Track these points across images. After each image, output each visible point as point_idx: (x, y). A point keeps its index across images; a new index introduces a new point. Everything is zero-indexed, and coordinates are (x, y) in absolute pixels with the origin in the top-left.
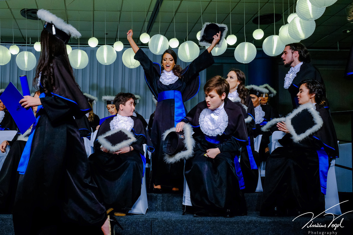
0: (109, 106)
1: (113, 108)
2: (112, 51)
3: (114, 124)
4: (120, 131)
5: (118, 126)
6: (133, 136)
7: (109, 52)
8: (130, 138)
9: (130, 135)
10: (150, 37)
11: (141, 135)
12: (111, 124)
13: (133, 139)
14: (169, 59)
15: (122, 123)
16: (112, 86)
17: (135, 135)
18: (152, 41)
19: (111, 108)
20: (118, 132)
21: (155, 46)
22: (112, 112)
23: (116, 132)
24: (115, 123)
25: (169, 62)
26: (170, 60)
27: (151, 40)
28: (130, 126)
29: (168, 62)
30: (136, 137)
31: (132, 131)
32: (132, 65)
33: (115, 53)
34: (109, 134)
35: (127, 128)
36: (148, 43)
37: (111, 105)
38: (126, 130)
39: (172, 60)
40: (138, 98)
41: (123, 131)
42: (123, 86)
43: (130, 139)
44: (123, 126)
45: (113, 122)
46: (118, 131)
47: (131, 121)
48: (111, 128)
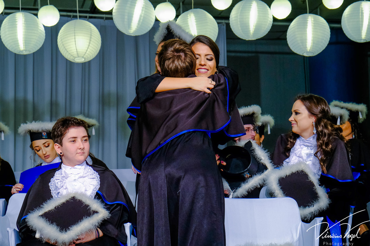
0: (39, 143)
1: (48, 146)
2: (36, 24)
3: (59, 185)
4: (73, 198)
5: (66, 188)
6: (102, 206)
7: (30, 27)
8: (97, 212)
9: (96, 205)
11: (118, 205)
12: (52, 185)
13: (103, 213)
14: (206, 55)
15: (75, 180)
16: (30, 97)
17: (106, 205)
19: (42, 147)
20: (67, 201)
21: (126, 17)
22: (47, 155)
23: (63, 200)
24: (59, 183)
25: (205, 62)
26: (207, 59)
27: (118, 6)
28: (92, 187)
29: (203, 63)
30: (108, 207)
31: (98, 196)
32: (79, 57)
33: (43, 29)
34: (49, 206)
35: (86, 190)
37: (43, 141)
38: (84, 195)
39: (211, 60)
40: (93, 125)
41: (78, 197)
42: (54, 99)
43: (96, 214)
44: (76, 188)
45: (56, 181)
46: (68, 198)
47: (93, 177)
48: (53, 193)
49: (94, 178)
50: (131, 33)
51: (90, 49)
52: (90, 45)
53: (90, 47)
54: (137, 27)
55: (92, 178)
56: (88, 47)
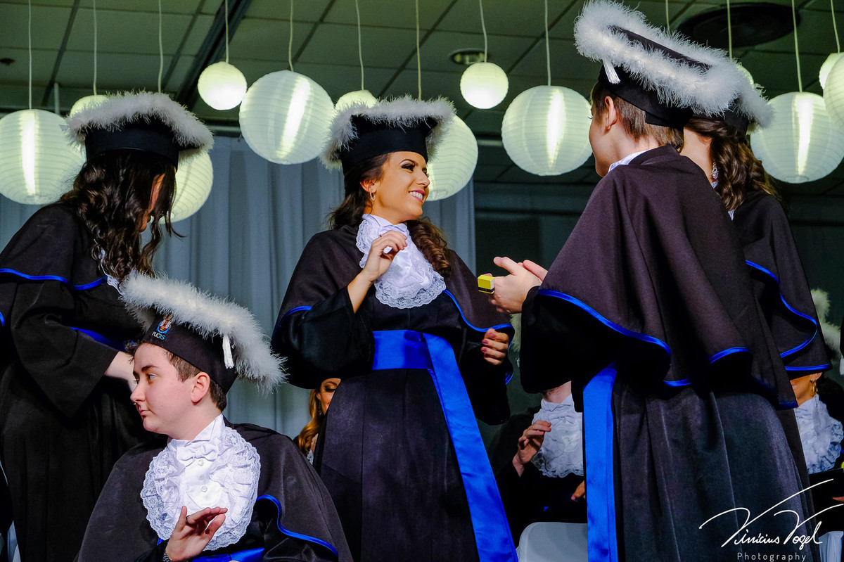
10: (244, 83)
12: (147, 496)
18: (257, 102)
21: (271, 123)
27: (253, 98)
36: (237, 109)
49: (246, 466)
50: (281, 157)
51: (187, 192)
52: (189, 182)
53: (187, 187)
54: (296, 143)
55: (242, 467)
56: (184, 187)
